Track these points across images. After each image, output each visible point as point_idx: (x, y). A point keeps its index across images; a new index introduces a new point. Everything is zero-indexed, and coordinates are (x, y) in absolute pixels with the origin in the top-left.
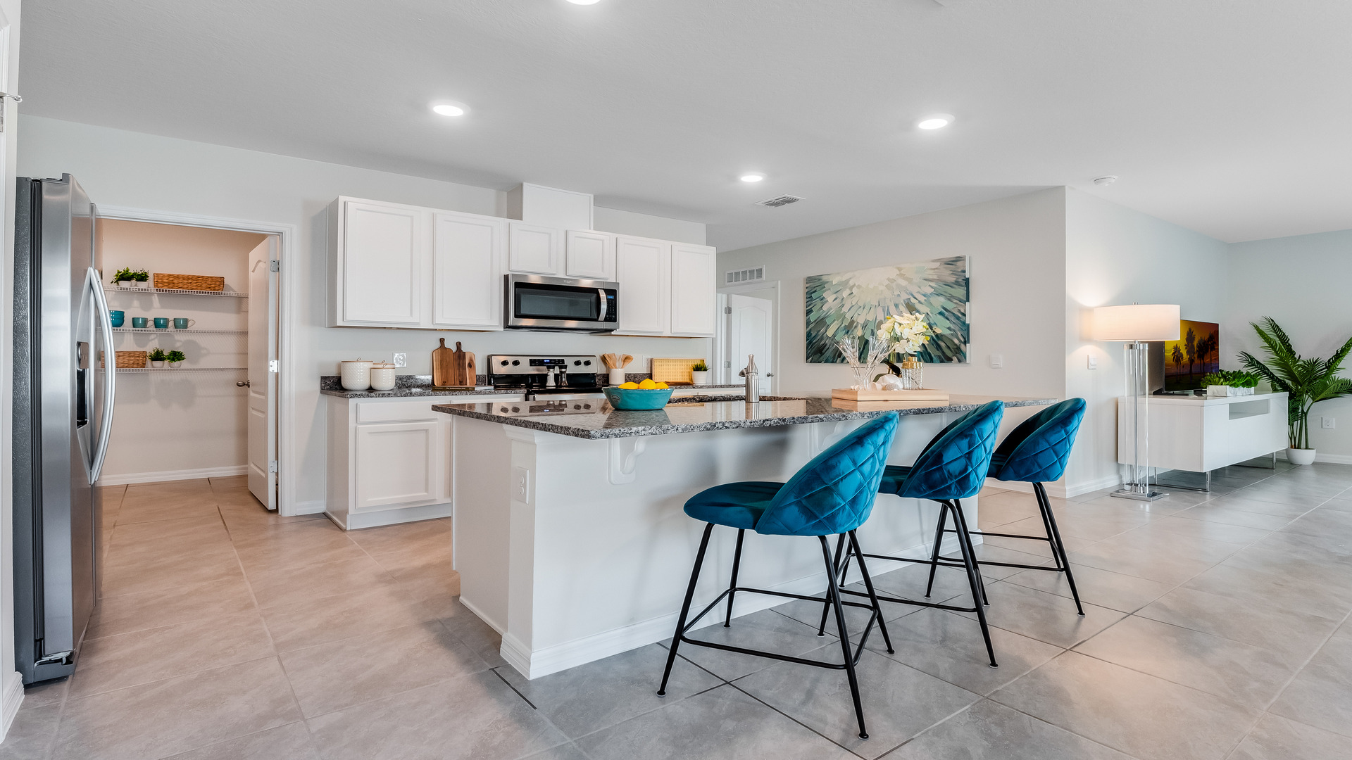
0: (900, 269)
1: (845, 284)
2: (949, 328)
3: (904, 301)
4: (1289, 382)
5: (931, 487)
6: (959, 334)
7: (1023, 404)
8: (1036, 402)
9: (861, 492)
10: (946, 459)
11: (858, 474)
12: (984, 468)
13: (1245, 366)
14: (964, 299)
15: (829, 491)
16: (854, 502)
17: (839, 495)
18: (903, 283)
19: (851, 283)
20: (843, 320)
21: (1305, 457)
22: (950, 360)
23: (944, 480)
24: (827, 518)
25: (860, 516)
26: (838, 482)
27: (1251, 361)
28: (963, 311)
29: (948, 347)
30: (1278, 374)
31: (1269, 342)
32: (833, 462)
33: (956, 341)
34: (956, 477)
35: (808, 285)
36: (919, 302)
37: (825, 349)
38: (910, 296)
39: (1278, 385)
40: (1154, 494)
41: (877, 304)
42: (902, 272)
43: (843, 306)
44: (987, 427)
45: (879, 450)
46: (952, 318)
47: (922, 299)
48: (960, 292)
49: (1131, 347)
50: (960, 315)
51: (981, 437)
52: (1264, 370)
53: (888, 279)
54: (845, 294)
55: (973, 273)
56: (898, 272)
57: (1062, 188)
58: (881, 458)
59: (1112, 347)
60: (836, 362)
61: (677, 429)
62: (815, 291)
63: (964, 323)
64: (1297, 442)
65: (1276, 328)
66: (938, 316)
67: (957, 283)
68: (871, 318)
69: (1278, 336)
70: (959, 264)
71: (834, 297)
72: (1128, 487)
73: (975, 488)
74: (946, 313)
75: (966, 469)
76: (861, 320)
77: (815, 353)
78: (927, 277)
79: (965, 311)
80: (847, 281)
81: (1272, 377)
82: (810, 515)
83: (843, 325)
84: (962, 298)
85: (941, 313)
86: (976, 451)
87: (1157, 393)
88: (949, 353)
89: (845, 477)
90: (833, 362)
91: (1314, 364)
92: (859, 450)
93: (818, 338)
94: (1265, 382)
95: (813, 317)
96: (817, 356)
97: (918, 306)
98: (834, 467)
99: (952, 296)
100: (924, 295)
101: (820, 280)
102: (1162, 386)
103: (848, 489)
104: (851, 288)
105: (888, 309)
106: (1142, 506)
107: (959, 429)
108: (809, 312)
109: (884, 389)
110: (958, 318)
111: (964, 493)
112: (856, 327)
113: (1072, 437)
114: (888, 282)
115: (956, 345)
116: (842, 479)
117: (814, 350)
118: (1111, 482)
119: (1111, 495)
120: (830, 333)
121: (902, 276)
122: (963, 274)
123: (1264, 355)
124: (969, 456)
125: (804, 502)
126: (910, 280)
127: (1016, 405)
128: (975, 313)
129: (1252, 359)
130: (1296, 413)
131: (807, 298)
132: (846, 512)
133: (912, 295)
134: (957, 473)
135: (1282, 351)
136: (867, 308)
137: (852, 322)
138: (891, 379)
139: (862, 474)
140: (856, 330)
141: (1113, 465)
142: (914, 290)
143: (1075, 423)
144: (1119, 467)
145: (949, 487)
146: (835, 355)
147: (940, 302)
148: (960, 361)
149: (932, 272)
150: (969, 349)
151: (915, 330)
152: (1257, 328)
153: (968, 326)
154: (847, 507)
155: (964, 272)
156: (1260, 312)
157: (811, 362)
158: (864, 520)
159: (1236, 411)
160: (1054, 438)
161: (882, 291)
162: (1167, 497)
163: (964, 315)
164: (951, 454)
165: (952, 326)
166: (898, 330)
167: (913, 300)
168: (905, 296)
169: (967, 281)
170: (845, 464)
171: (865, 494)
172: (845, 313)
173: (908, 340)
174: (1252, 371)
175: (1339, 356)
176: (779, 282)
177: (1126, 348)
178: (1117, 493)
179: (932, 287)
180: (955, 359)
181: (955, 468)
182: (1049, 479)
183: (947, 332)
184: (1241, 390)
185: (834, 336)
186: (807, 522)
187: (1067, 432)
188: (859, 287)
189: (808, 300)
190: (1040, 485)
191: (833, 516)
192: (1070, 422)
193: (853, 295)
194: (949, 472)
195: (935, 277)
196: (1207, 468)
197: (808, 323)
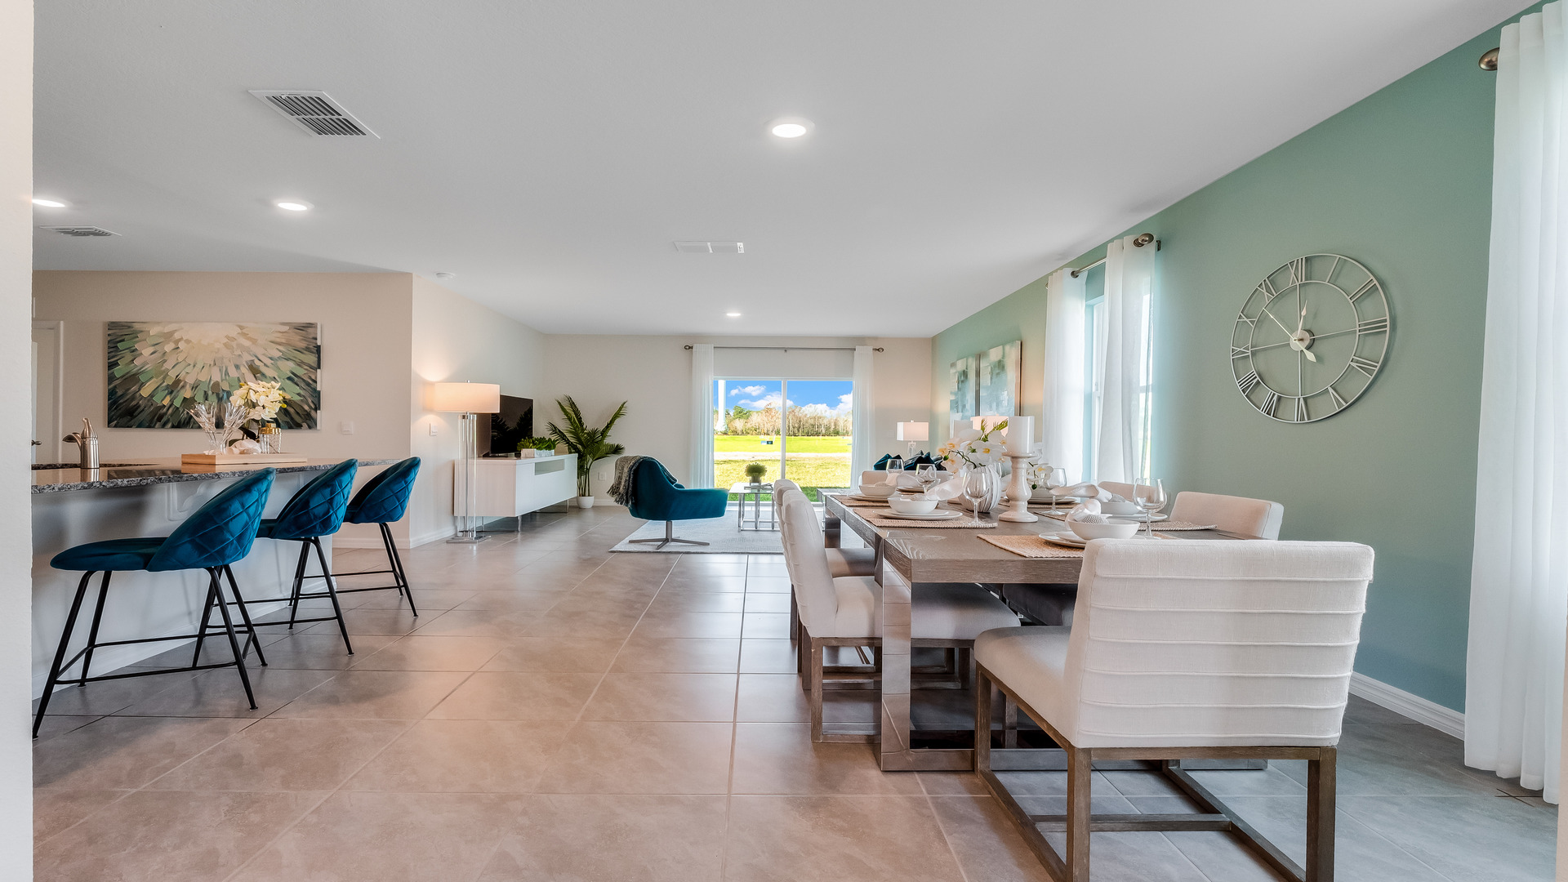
0: (241, 328)
1: (168, 336)
2: (299, 394)
3: (247, 364)
4: (579, 446)
5: (299, 528)
6: (310, 401)
7: (373, 464)
8: (384, 462)
9: (247, 530)
10: (313, 504)
11: (245, 514)
12: (342, 512)
13: (551, 434)
14: (315, 365)
15: (220, 529)
16: (240, 538)
17: (229, 531)
18: (247, 343)
19: (177, 336)
20: (164, 378)
21: (588, 502)
22: (298, 426)
23: (311, 521)
24: (217, 552)
25: (244, 550)
26: (228, 522)
27: (555, 430)
28: (313, 378)
29: (298, 413)
30: (572, 440)
31: (567, 415)
32: (225, 506)
33: (306, 408)
34: (320, 518)
35: (110, 332)
36: (265, 365)
37: (139, 410)
38: (254, 358)
39: (572, 448)
40: (481, 537)
41: (212, 363)
42: (244, 331)
43: (165, 361)
44: (345, 478)
45: (262, 496)
46: (303, 385)
47: (269, 362)
48: (311, 359)
49: (464, 417)
50: (311, 382)
51: (340, 486)
52: (563, 436)
53: (227, 337)
54: (168, 348)
55: (325, 340)
56: (240, 331)
57: (409, 275)
58: (263, 502)
59: (448, 415)
60: (154, 427)
61: (53, 489)
62: (123, 340)
63: (315, 390)
64: (583, 491)
65: (573, 405)
66: (287, 381)
67: (307, 349)
68: (203, 378)
69: (574, 411)
70: (310, 330)
71: (152, 349)
72: (460, 534)
73: (335, 527)
74: (296, 379)
75: (329, 512)
76: (190, 380)
77: (121, 416)
78: (273, 339)
79: (316, 378)
80: (171, 334)
81: (568, 442)
82: (201, 550)
83: (165, 384)
84: (313, 365)
85: (289, 379)
86: (336, 497)
87: (486, 456)
88: (298, 419)
89: (234, 518)
90: (149, 427)
91: (594, 432)
92: (247, 495)
93: (128, 397)
94: (562, 446)
95: (118, 371)
96: (125, 420)
97: (263, 369)
98: (225, 510)
99: (303, 362)
100: (271, 358)
101: (129, 327)
102: (488, 450)
103: (236, 526)
104: (177, 342)
105: (226, 370)
106: (471, 547)
107: (320, 482)
108: (112, 366)
109: (242, 453)
110: (308, 384)
111: (326, 530)
112: (183, 387)
113: (409, 487)
114: (226, 340)
115: (306, 411)
116: (232, 519)
117: (120, 411)
118: (448, 532)
119: (448, 542)
120: (145, 392)
121: (244, 335)
122: (314, 341)
123: (563, 426)
124: (331, 501)
125: (197, 540)
126: (254, 341)
127: (367, 465)
128: (325, 380)
129: (555, 428)
130: (582, 470)
131: (109, 348)
132: (234, 546)
133: (256, 357)
134: (321, 515)
135: (575, 422)
136: (199, 366)
137: (177, 382)
138: (249, 444)
139: (248, 515)
140: (182, 391)
141: (450, 518)
142: (259, 352)
143: (412, 475)
144: (455, 518)
145: (315, 527)
146: (153, 418)
147: (288, 367)
148: (310, 427)
149: (280, 335)
150: (320, 416)
151: (271, 398)
152: (559, 403)
153: (319, 392)
154: (235, 541)
155: (316, 339)
156: (563, 390)
157: (116, 426)
158: (247, 554)
159: (540, 468)
160: (397, 488)
161: (218, 349)
162: (489, 539)
163: (315, 382)
164: (317, 501)
165: (302, 392)
166: (253, 397)
167: (257, 363)
168: (247, 357)
169: (318, 349)
170: (236, 506)
171: (249, 531)
172: (168, 370)
173: (264, 407)
174: (553, 438)
175: (608, 427)
176: (62, 322)
177: (460, 418)
178: (454, 540)
179: (280, 351)
180: (305, 425)
181: (320, 511)
182: (392, 520)
183: (297, 398)
184: (545, 452)
185: (152, 396)
186: (199, 557)
187: (406, 482)
188: (188, 341)
189: (111, 350)
190: (386, 525)
191: (224, 549)
192: (409, 475)
193: (179, 350)
194: (314, 515)
195: (284, 341)
196: (518, 513)
197: (111, 378)
